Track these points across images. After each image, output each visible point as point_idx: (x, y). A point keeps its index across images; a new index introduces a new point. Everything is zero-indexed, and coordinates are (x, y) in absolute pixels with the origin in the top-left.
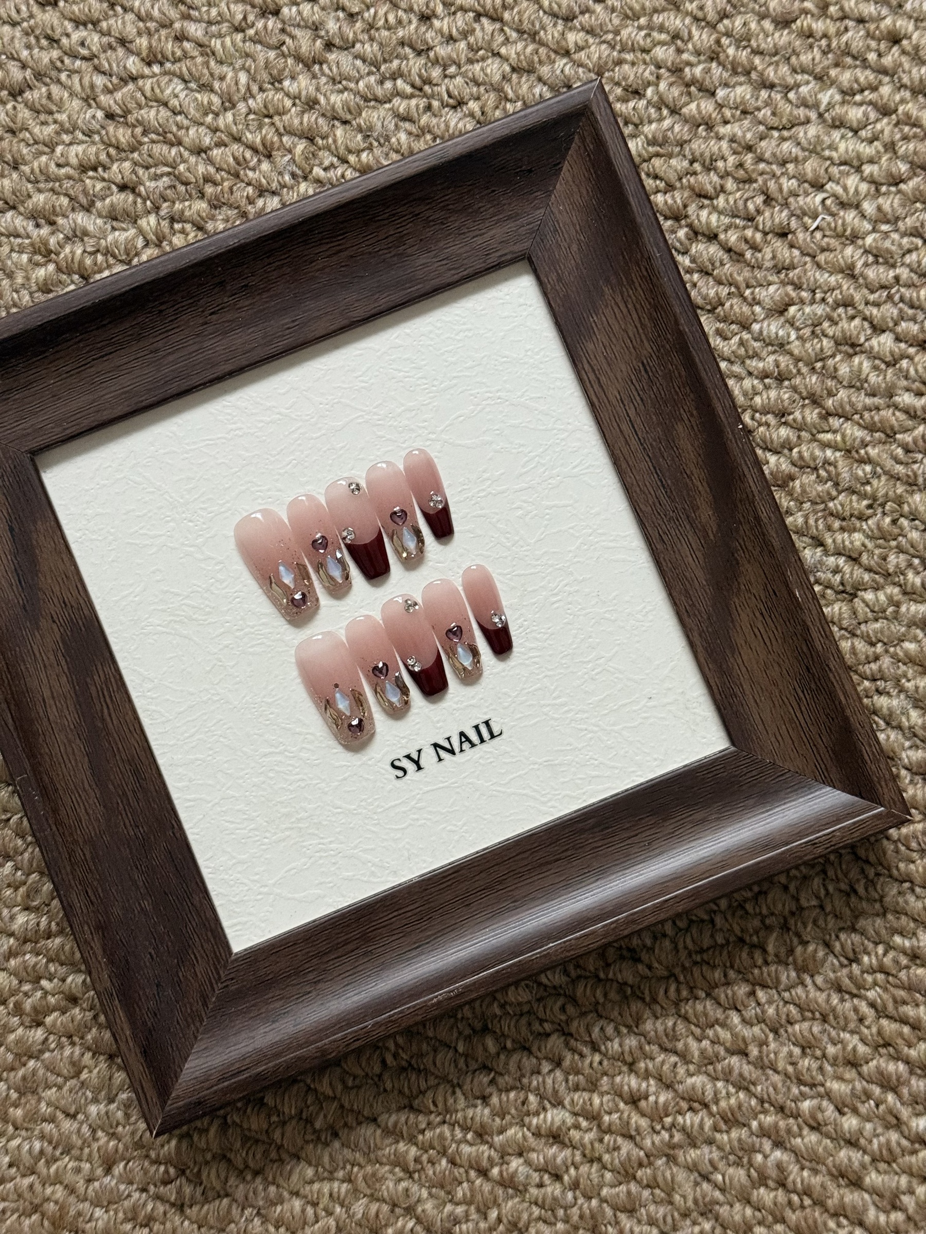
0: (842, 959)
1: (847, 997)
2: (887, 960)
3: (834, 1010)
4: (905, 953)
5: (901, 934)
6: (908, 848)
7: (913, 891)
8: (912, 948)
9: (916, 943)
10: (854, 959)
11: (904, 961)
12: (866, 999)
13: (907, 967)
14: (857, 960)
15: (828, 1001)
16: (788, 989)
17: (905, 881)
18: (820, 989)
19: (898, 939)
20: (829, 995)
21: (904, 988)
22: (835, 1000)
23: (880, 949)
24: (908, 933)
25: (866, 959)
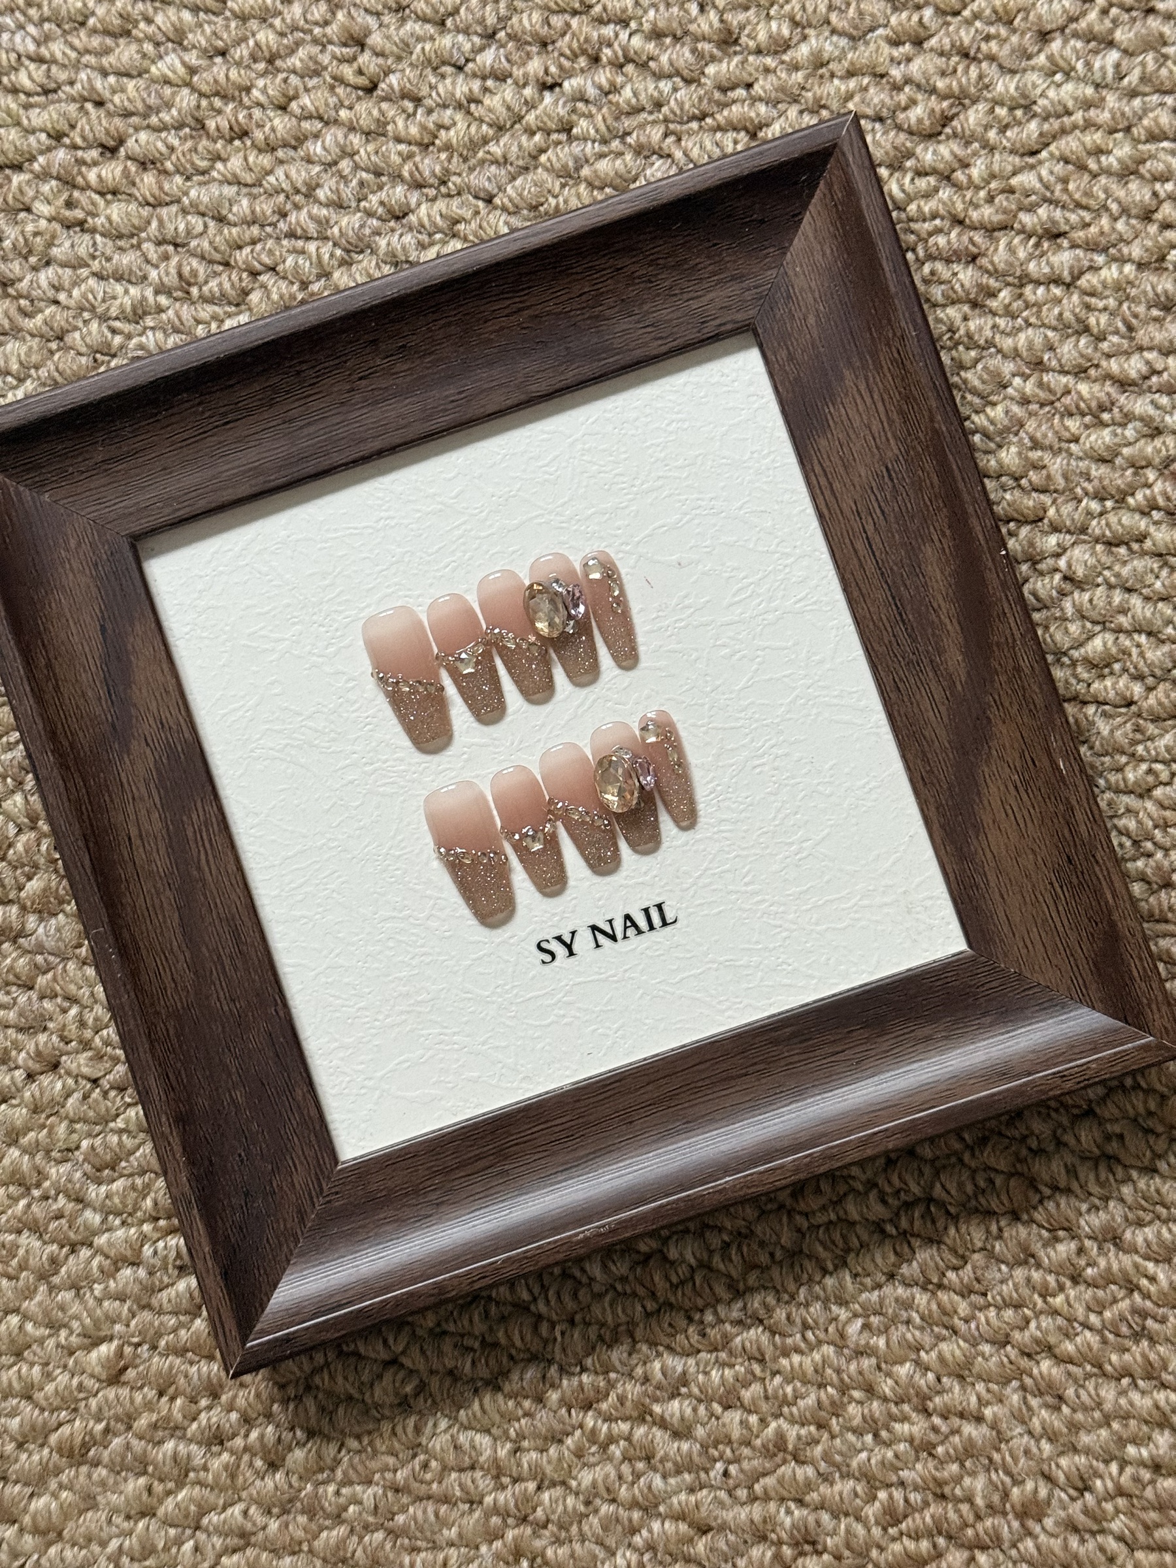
0: (1072, 1492)
1: (1087, 1536)
2: (1125, 1480)
3: (1076, 1556)
4: (1146, 1466)
5: (1135, 1441)
6: (1118, 1335)
7: (1136, 1386)
8: (1152, 1458)
9: (1154, 1452)
10: (1084, 1487)
11: (1146, 1475)
12: (1112, 1533)
13: (1152, 1482)
14: (1088, 1488)
15: (1066, 1547)
16: (1014, 1546)
17: (1123, 1377)
18: (1052, 1535)
19: (1131, 1450)
20: (1065, 1539)
21: (1154, 1509)
22: (1074, 1542)
23: (1114, 1467)
24: (1142, 1440)
25: (1098, 1483)
